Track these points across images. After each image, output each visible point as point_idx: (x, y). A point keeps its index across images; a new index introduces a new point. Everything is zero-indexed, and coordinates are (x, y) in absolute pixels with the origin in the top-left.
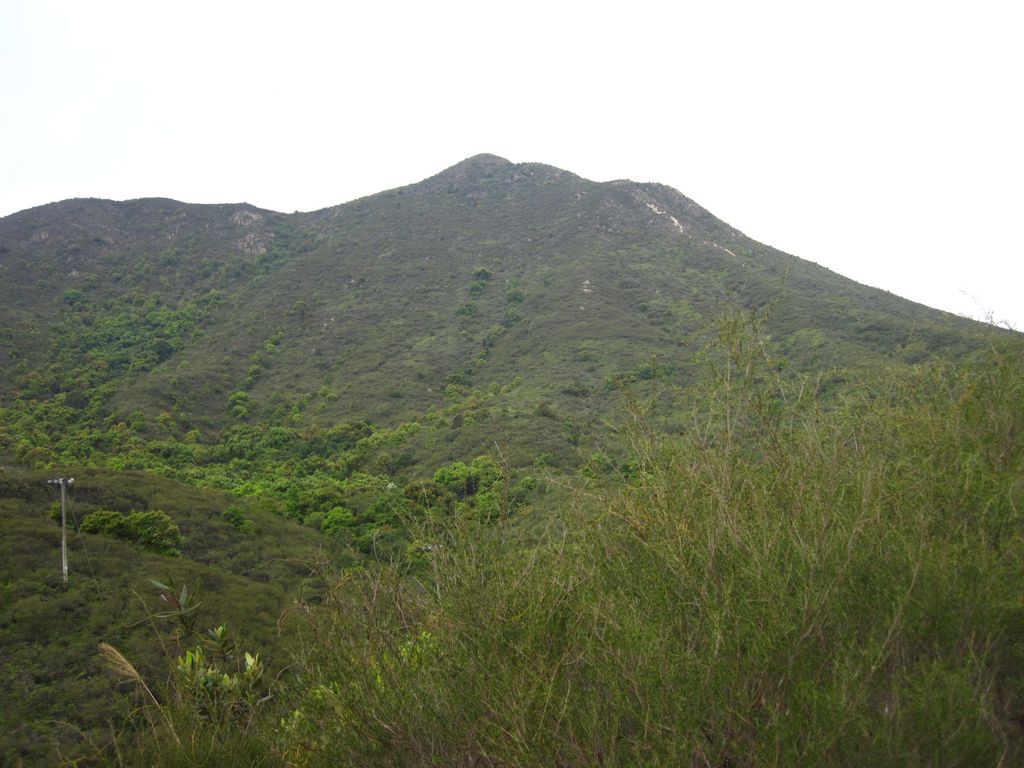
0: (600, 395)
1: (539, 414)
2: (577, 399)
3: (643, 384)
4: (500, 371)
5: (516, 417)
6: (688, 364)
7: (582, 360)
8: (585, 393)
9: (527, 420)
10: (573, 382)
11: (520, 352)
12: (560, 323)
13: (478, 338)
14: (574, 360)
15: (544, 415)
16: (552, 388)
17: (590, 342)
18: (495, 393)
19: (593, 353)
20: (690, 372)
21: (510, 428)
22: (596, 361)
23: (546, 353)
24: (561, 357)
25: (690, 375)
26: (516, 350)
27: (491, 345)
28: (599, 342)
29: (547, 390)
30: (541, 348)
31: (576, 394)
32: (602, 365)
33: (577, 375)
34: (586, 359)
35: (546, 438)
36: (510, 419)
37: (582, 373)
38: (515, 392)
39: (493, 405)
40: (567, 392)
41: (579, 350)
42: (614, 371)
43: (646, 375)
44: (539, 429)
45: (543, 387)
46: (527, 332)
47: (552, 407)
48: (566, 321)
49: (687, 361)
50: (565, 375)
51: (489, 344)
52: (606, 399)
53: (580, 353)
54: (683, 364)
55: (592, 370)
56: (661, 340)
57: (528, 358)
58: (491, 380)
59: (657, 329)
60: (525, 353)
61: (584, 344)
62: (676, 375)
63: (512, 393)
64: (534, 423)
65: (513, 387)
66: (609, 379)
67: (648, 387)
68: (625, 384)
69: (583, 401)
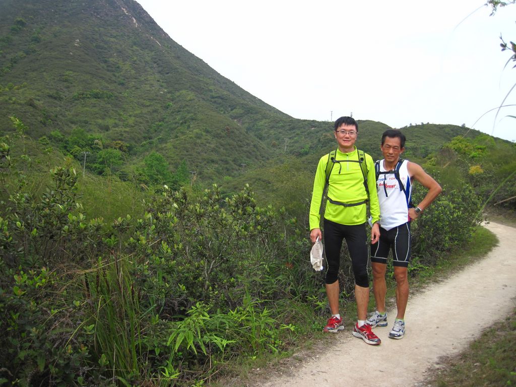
0: (69, 102)
1: (28, 105)
2: (55, 101)
3: (93, 101)
4: (17, 77)
5: (14, 103)
6: (120, 95)
7: (64, 81)
8: (60, 99)
9: (20, 106)
10: (55, 91)
11: (31, 69)
12: (57, 59)
13: (9, 57)
14: (60, 80)
15: (31, 105)
16: (43, 92)
17: (71, 72)
18: (10, 89)
19: (71, 78)
20: (121, 99)
21: (8, 108)
22: (71, 83)
23: (45, 73)
24: (52, 77)
25: (120, 101)
26: (29, 68)
27: (15, 62)
28: (75, 74)
29: (40, 93)
30: (43, 70)
31: (55, 98)
32: (74, 86)
33: (59, 88)
34: (66, 81)
35: (28, 118)
36: (10, 104)
37: (62, 88)
38: (21, 90)
39: (6, 95)
40: (50, 96)
41: (63, 75)
42: (80, 90)
43: (96, 96)
44: (25, 112)
45: (38, 91)
46: (37, 60)
47: (37, 102)
48: (60, 58)
49: (120, 93)
50: (52, 87)
51: (15, 61)
52: (71, 104)
53: (63, 77)
54: (118, 94)
55: (68, 87)
56: (110, 79)
57: (35, 74)
58: (10, 81)
59: (109, 73)
60: (33, 71)
61: (67, 73)
62: (112, 100)
63: (20, 90)
64: (23, 109)
65: (21, 88)
66: (76, 94)
67: (95, 102)
68: (83, 98)
69: (59, 103)
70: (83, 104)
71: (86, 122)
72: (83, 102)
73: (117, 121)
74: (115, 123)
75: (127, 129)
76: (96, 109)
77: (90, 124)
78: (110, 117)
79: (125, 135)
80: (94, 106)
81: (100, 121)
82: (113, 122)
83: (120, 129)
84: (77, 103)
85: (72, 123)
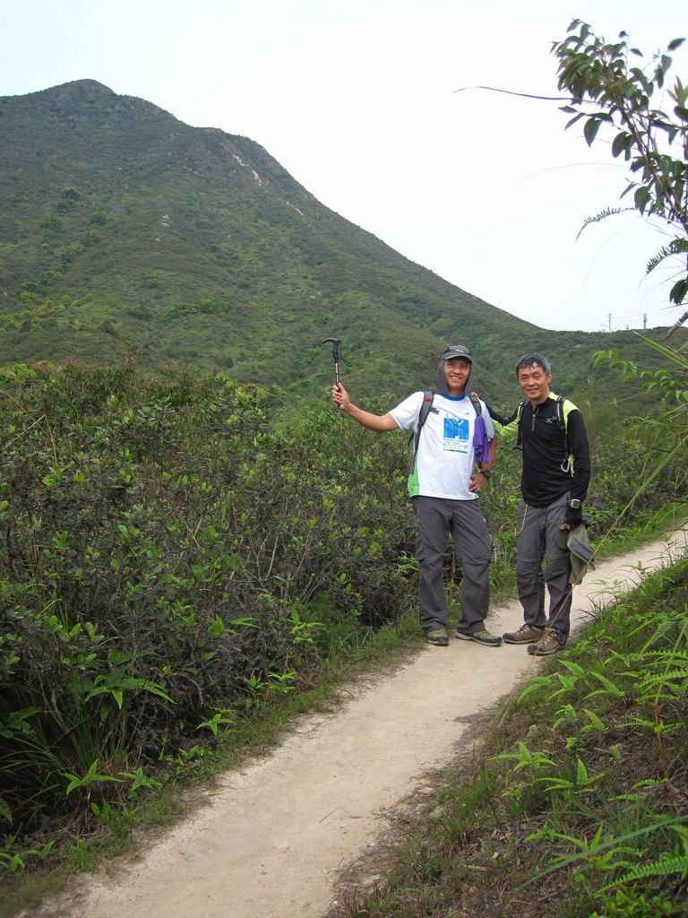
0: (162, 321)
1: (103, 331)
2: (141, 322)
3: (202, 317)
4: (74, 285)
5: (81, 330)
6: (245, 305)
7: (150, 287)
8: (148, 317)
9: (89, 334)
10: (138, 306)
11: (95, 270)
12: (136, 250)
13: (58, 252)
14: (143, 286)
15: (107, 331)
16: (119, 308)
17: (161, 271)
18: (66, 306)
19: (162, 282)
20: (246, 313)
21: (74, 339)
22: (163, 290)
23: (118, 276)
24: (132, 282)
25: (246, 315)
26: (92, 269)
27: (69, 261)
28: (168, 273)
29: (114, 310)
30: (115, 270)
31: (140, 317)
32: (168, 295)
33: (144, 300)
34: (154, 286)
35: (107, 353)
36: (74, 331)
37: (148, 298)
38: (84, 307)
39: (62, 316)
40: (132, 314)
41: (149, 278)
42: (178, 301)
43: (206, 310)
44: (100, 343)
45: (111, 307)
46: (104, 254)
47: (115, 326)
48: (141, 249)
49: (245, 302)
50: (133, 298)
51: (68, 259)
52: (166, 325)
53: (149, 281)
54: (241, 304)
55: (157, 297)
56: (225, 280)
57: (101, 278)
58: (64, 292)
59: (223, 270)
60: (99, 273)
61: (155, 273)
62: (233, 314)
63: (81, 307)
64: (96, 338)
65: (84, 302)
66: (172, 308)
67: (206, 320)
68: (186, 314)
69: (146, 324)
70: (186, 325)
71: (194, 355)
72: (185, 321)
73: (244, 351)
74: (242, 354)
75: (263, 363)
76: (208, 332)
77: (201, 357)
78: (233, 345)
79: (261, 373)
80: (205, 327)
81: (216, 351)
82: (239, 352)
83: (251, 363)
84: (175, 323)
85: (172, 356)
